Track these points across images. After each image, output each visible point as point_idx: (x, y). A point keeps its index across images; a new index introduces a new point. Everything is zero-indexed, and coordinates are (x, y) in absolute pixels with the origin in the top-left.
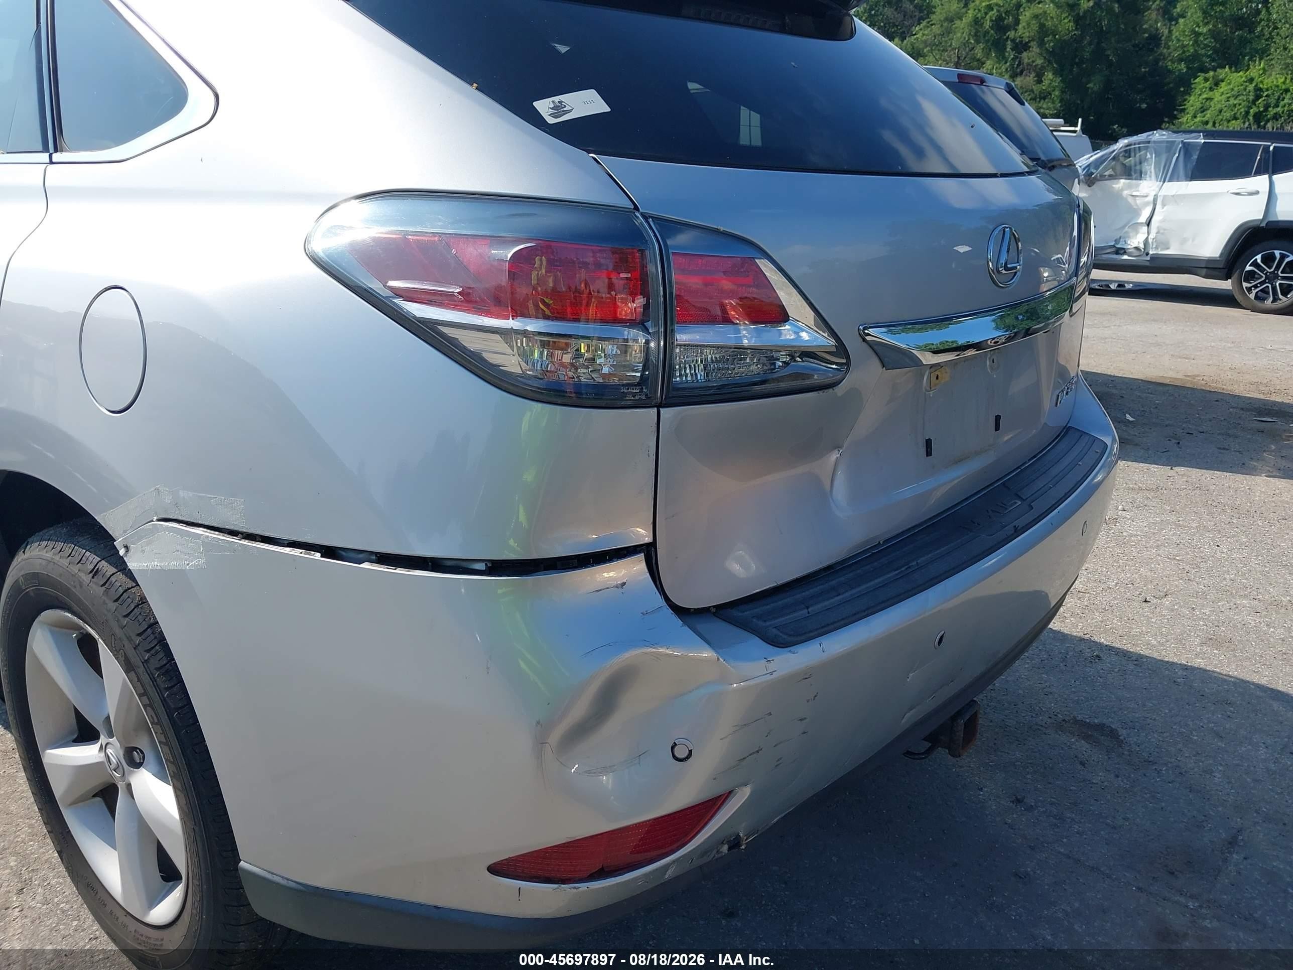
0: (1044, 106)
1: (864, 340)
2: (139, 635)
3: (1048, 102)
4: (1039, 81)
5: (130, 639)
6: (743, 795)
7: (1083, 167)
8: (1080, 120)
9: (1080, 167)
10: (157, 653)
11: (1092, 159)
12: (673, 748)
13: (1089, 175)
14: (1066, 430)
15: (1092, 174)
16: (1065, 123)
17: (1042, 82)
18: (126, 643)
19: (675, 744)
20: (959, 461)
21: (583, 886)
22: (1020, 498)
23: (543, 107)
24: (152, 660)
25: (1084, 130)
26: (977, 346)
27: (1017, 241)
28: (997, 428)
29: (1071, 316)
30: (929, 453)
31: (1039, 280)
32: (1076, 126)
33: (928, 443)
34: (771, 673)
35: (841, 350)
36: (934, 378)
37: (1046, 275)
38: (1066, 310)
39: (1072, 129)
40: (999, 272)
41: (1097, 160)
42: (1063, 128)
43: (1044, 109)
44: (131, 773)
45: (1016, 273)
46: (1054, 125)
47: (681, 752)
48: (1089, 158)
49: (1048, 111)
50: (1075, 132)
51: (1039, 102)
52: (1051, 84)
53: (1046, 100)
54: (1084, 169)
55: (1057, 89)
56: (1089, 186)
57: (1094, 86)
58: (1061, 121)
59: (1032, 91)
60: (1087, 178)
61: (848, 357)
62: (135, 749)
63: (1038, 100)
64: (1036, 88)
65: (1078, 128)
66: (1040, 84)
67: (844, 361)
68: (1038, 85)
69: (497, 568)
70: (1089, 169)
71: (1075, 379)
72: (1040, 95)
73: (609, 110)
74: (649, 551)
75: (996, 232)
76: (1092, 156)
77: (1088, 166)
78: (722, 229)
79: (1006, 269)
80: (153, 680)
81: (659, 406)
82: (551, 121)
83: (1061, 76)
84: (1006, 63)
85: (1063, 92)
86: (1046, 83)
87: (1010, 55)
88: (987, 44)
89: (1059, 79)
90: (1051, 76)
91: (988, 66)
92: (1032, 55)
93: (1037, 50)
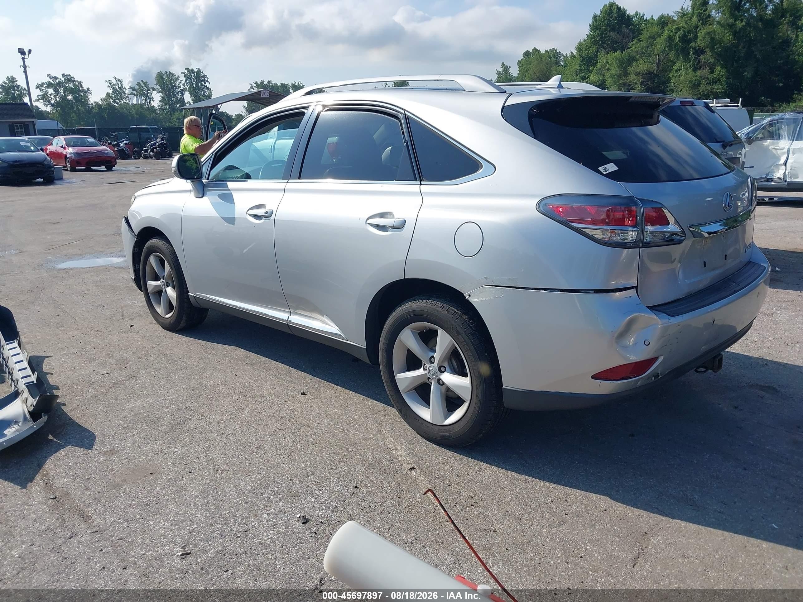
0: (716, 87)
1: (689, 229)
2: (462, 324)
3: (718, 85)
4: (712, 72)
5: (459, 326)
6: (661, 359)
7: (745, 134)
8: (740, 99)
9: (743, 134)
10: (468, 329)
11: (750, 129)
12: (644, 342)
13: (748, 138)
14: (749, 263)
15: (751, 137)
16: (731, 101)
17: (714, 72)
18: (457, 326)
19: (645, 341)
20: (714, 269)
21: (619, 382)
22: (735, 283)
23: (601, 169)
24: (467, 331)
25: (743, 105)
26: (715, 233)
27: (732, 197)
28: (726, 259)
29: (750, 220)
30: (705, 266)
31: (737, 207)
32: (739, 103)
33: (705, 263)
34: (670, 323)
35: (683, 232)
36: (706, 242)
37: (739, 204)
38: (748, 219)
39: (736, 104)
40: (726, 207)
41: (753, 130)
42: (729, 105)
43: (716, 89)
44: (440, 375)
45: (731, 207)
46: (725, 103)
47: (647, 343)
48: (748, 129)
49: (718, 90)
50: (737, 106)
51: (712, 85)
52: (719, 73)
53: (717, 84)
54: (746, 135)
55: (724, 76)
56: (749, 144)
57: (748, 74)
58: (729, 100)
59: (708, 78)
60: (748, 140)
61: (685, 235)
62: (442, 366)
63: (711, 84)
64: (710, 77)
65: (739, 104)
66: (713, 74)
67: (684, 235)
68: (711, 75)
69: (596, 291)
70: (749, 135)
71: (752, 243)
72: (713, 81)
73: (618, 169)
74: (636, 287)
75: (725, 196)
76: (750, 128)
77: (749, 133)
78: (654, 200)
79: (729, 206)
80: (468, 336)
81: (640, 248)
82: (604, 173)
83: (726, 68)
84: (690, 62)
85: (728, 78)
86: (717, 73)
87: (692, 56)
88: (677, 51)
89: (724, 71)
90: (719, 68)
91: (678, 64)
92: (708, 57)
93: (710, 54)
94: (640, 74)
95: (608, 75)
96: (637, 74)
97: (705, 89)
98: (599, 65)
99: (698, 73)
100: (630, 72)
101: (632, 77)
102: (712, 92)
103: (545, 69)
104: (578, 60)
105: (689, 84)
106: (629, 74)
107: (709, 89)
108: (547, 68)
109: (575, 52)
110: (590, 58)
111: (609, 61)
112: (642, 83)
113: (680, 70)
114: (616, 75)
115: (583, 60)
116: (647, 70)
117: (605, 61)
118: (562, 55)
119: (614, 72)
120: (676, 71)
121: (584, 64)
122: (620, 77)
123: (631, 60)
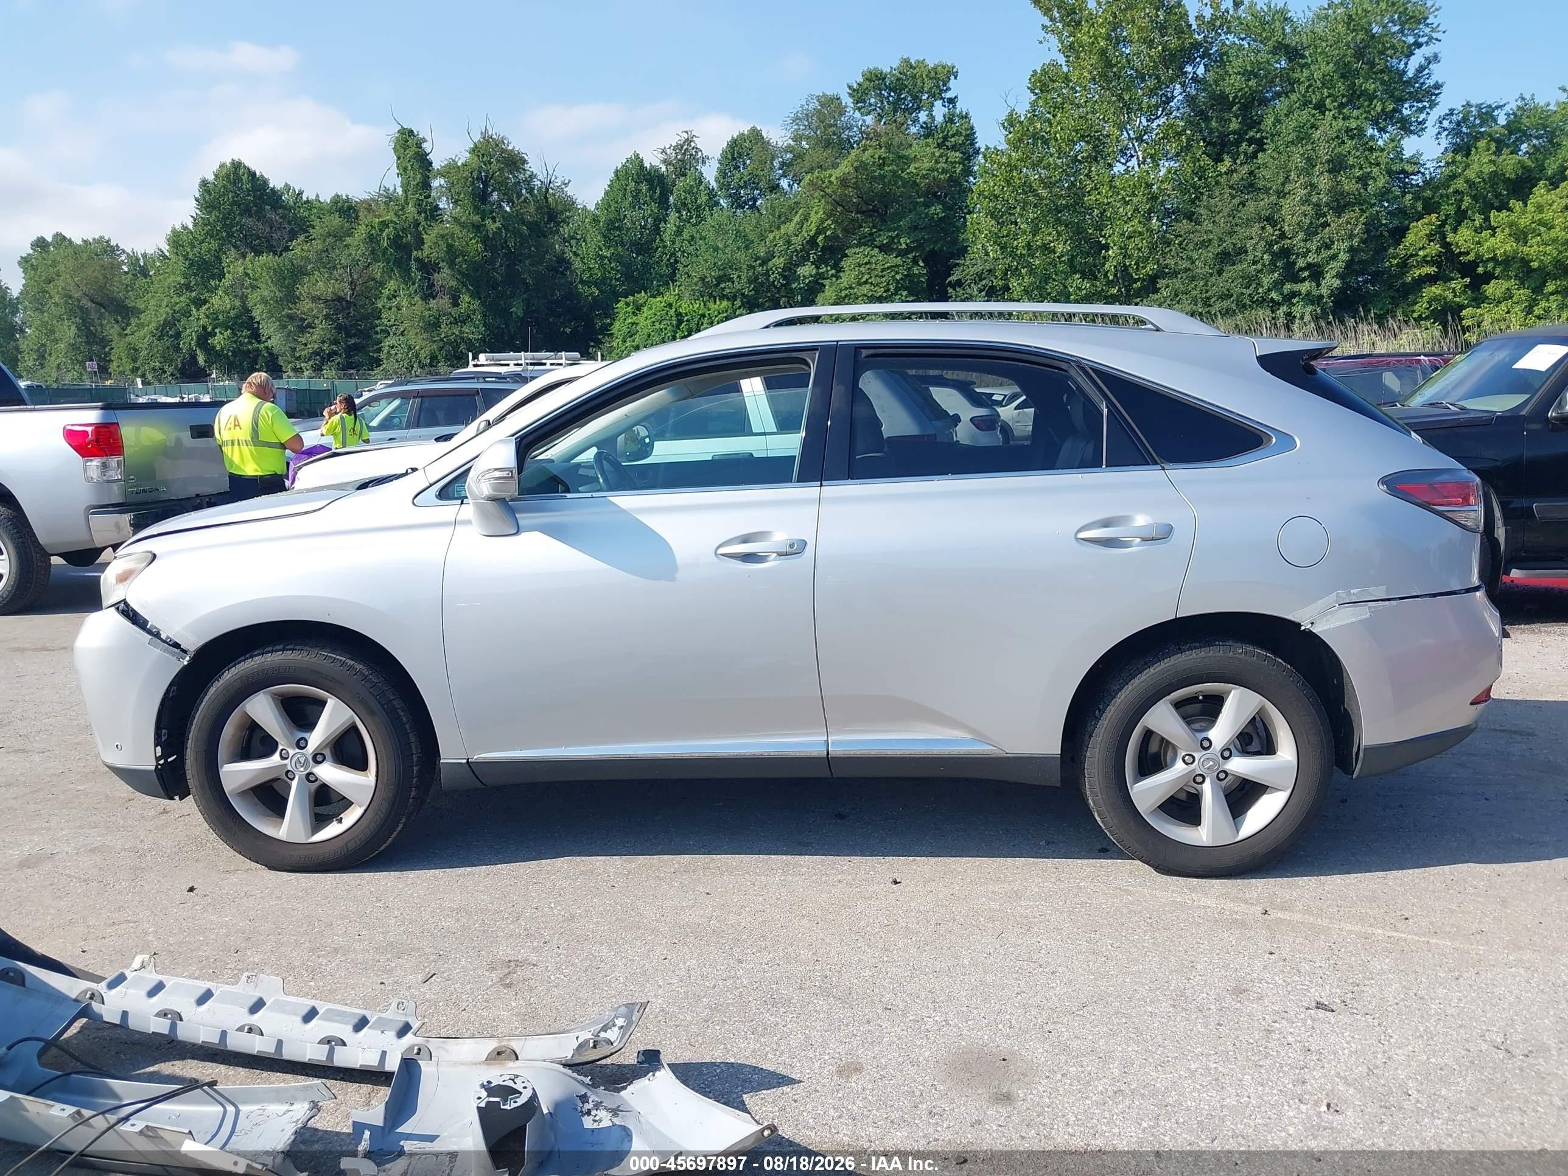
0: (467, 330)
3: (471, 326)
4: (456, 303)
17: (459, 305)
43: (468, 334)
49: (472, 336)
51: (461, 327)
52: (469, 307)
53: (468, 325)
55: (477, 312)
57: (517, 310)
59: (450, 313)
62: (1226, 750)
63: (459, 324)
66: (457, 307)
68: (455, 308)
72: (460, 319)
83: (480, 299)
84: (414, 284)
85: (485, 316)
86: (464, 305)
87: (417, 275)
88: (388, 263)
89: (477, 302)
90: (467, 299)
91: (392, 285)
92: (445, 277)
93: (448, 271)
94: (320, 299)
95: (253, 298)
96: (315, 299)
97: (450, 333)
98: (228, 280)
99: (433, 303)
100: (301, 293)
101: (306, 306)
102: (462, 338)
103: (101, 277)
104: (181, 265)
105: (419, 321)
106: (299, 299)
107: (457, 333)
108: (105, 277)
109: (165, 248)
110: (205, 262)
111: (249, 272)
112: (327, 317)
113: (395, 297)
114: (272, 299)
115: (191, 265)
116: (332, 292)
117: (241, 270)
118: (124, 251)
119: (266, 293)
120: (389, 299)
121: (195, 275)
122: (279, 302)
123: (297, 273)
